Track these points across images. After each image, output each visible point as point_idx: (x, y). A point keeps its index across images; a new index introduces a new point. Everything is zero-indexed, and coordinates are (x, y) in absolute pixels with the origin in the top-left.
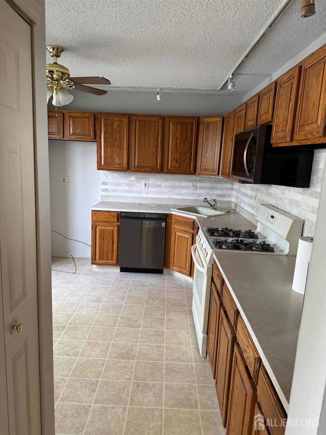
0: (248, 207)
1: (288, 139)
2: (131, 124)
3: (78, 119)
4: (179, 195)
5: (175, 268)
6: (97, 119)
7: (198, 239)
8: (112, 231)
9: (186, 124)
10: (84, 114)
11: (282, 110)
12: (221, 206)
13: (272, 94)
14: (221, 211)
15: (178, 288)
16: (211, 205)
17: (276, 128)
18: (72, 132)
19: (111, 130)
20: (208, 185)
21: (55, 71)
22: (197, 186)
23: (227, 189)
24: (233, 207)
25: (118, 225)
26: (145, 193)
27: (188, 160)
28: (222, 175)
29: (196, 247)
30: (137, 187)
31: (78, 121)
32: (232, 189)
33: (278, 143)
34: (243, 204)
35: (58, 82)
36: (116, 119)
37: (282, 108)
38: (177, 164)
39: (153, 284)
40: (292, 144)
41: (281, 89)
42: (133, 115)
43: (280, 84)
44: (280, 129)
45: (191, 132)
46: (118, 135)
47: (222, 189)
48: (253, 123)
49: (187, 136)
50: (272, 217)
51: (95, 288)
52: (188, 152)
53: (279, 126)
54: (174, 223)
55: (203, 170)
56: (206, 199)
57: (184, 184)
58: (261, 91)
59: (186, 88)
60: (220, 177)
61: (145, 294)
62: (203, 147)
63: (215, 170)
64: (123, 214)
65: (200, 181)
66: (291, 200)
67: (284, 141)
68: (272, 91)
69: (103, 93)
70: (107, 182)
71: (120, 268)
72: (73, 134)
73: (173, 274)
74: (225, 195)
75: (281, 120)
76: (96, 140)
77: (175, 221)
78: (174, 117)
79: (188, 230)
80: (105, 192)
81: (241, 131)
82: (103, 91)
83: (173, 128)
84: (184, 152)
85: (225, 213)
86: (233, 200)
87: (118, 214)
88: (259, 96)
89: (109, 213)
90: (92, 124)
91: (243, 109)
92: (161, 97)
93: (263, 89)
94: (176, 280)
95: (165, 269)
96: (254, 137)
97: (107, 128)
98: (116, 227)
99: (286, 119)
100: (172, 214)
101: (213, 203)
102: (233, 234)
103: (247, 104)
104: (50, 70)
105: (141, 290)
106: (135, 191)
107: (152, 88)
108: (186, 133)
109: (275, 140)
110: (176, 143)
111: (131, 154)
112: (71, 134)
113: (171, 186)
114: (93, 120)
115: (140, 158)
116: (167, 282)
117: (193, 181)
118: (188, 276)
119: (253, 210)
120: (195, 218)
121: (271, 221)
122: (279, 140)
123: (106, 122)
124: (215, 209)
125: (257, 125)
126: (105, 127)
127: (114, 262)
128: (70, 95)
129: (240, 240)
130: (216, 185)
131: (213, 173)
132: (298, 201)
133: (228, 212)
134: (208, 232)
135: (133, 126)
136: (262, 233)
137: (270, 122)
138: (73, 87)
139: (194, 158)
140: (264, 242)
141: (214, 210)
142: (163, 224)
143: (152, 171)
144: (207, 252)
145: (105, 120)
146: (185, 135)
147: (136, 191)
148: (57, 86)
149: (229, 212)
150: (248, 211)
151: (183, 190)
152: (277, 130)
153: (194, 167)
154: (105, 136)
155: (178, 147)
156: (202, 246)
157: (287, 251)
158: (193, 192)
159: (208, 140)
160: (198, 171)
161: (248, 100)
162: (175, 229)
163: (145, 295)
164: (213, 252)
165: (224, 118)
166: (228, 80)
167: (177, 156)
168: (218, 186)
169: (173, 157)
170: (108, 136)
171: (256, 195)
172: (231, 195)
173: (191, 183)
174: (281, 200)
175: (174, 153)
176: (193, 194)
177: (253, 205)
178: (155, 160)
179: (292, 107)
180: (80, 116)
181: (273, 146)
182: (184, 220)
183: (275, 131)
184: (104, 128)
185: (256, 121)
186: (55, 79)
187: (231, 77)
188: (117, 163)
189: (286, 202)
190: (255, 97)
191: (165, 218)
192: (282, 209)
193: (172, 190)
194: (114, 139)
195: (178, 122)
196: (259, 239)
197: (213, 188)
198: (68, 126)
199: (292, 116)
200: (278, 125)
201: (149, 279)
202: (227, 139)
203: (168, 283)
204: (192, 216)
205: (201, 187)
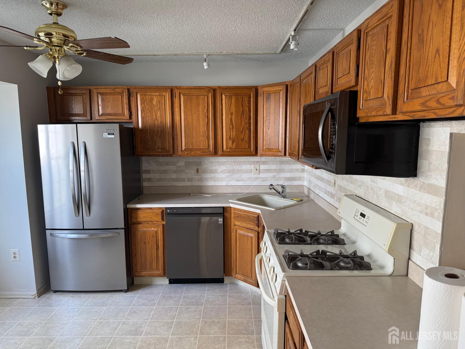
0: (325, 195)
1: (389, 110)
2: (174, 99)
3: (108, 96)
4: (239, 181)
5: (238, 276)
6: (132, 95)
7: (264, 248)
8: (156, 233)
9: (242, 96)
10: (115, 90)
11: (373, 67)
12: (291, 192)
13: (354, 47)
14: (292, 200)
15: (244, 305)
16: (279, 193)
17: (365, 94)
18: (102, 112)
19: (149, 107)
20: (273, 167)
21: (54, 33)
22: (260, 169)
23: (297, 170)
24: (306, 192)
25: (163, 225)
26: (197, 180)
27: (246, 138)
28: (289, 155)
29: (262, 257)
30: (188, 173)
31: (109, 98)
32: (303, 170)
33: (369, 117)
34: (318, 190)
35: (60, 49)
36: (156, 94)
37: (372, 66)
38: (234, 144)
39: (211, 300)
40: (395, 118)
41: (369, 38)
42: (176, 87)
43: (366, 31)
44: (372, 96)
45: (248, 105)
46: (159, 112)
47: (291, 171)
48: (327, 89)
49: (243, 109)
50: (363, 215)
51: (135, 312)
52: (246, 129)
53: (370, 92)
54: (234, 218)
55: (267, 150)
56: (272, 185)
57: (244, 167)
58: (335, 45)
59: (239, 52)
60: (288, 158)
61: (199, 317)
62: (265, 123)
63: (280, 150)
64: (168, 211)
65: (264, 163)
66: (387, 192)
67: (381, 113)
68: (354, 43)
69: (129, 61)
70: (150, 170)
71: (168, 279)
72: (102, 115)
73: (236, 282)
74: (295, 177)
75: (372, 83)
76: (131, 120)
77: (235, 216)
78: (227, 89)
79: (252, 227)
80: (148, 182)
81: (310, 102)
82: (127, 59)
83: (227, 102)
84: (242, 130)
85: (296, 202)
86: (306, 184)
87: (163, 211)
88: (333, 54)
89: (150, 211)
90: (125, 100)
91: (311, 73)
92: (208, 65)
93: (338, 43)
94: (240, 291)
95: (225, 277)
96: (332, 108)
97: (144, 105)
98: (161, 227)
99: (381, 81)
100: (231, 207)
101: (280, 190)
102: (311, 240)
103: (316, 66)
104: (47, 32)
105: (195, 311)
106: (184, 179)
107: (197, 54)
108: (243, 107)
109: (364, 112)
110: (231, 119)
111: (177, 135)
112: (100, 114)
113: (228, 170)
114: (127, 96)
115: (188, 139)
116: (229, 295)
117: (255, 163)
118: (255, 286)
119: (332, 200)
120: (259, 211)
121: (361, 221)
122: (371, 113)
123: (143, 97)
124: (284, 197)
125: (334, 92)
126: (143, 104)
127: (160, 272)
128: (77, 65)
129: (322, 251)
130: (283, 167)
131: (279, 153)
132: (398, 195)
133: (300, 201)
134: (277, 237)
135: (176, 101)
136: (349, 234)
137: (353, 86)
138: (84, 54)
139: (254, 135)
140: (355, 253)
141: (282, 199)
142: (221, 220)
143: (204, 154)
144: (276, 274)
145: (142, 95)
146: (241, 110)
147: (186, 179)
148: (59, 53)
149: (302, 200)
150: (326, 200)
151: (243, 174)
152: (367, 98)
153: (254, 147)
154: (143, 115)
155: (234, 124)
156: (269, 260)
157: (389, 269)
158: (256, 176)
159: (270, 114)
160: (260, 151)
161: (317, 61)
162: (235, 225)
163: (200, 319)
164: (285, 277)
165: (287, 86)
166: (289, 39)
167: (233, 134)
168: (286, 168)
169: (228, 137)
170: (146, 114)
171: (335, 180)
172: (302, 178)
173: (253, 165)
174: (372, 190)
175: (229, 131)
176: (256, 178)
177: (331, 193)
178: (207, 141)
179: (392, 61)
180: (110, 91)
181: (361, 121)
182: (245, 215)
183: (363, 99)
184: (141, 104)
185: (330, 87)
186: (56, 44)
187: (293, 33)
188: (159, 147)
189: (380, 194)
190: (327, 56)
191: (223, 212)
192: (374, 203)
193: (231, 176)
194: (154, 117)
195: (232, 94)
196: (345, 244)
197: (281, 171)
198: (96, 105)
199: (393, 74)
200: (367, 91)
201: (206, 292)
202: (293, 112)
203: (230, 297)
204: (256, 209)
205: (265, 169)
